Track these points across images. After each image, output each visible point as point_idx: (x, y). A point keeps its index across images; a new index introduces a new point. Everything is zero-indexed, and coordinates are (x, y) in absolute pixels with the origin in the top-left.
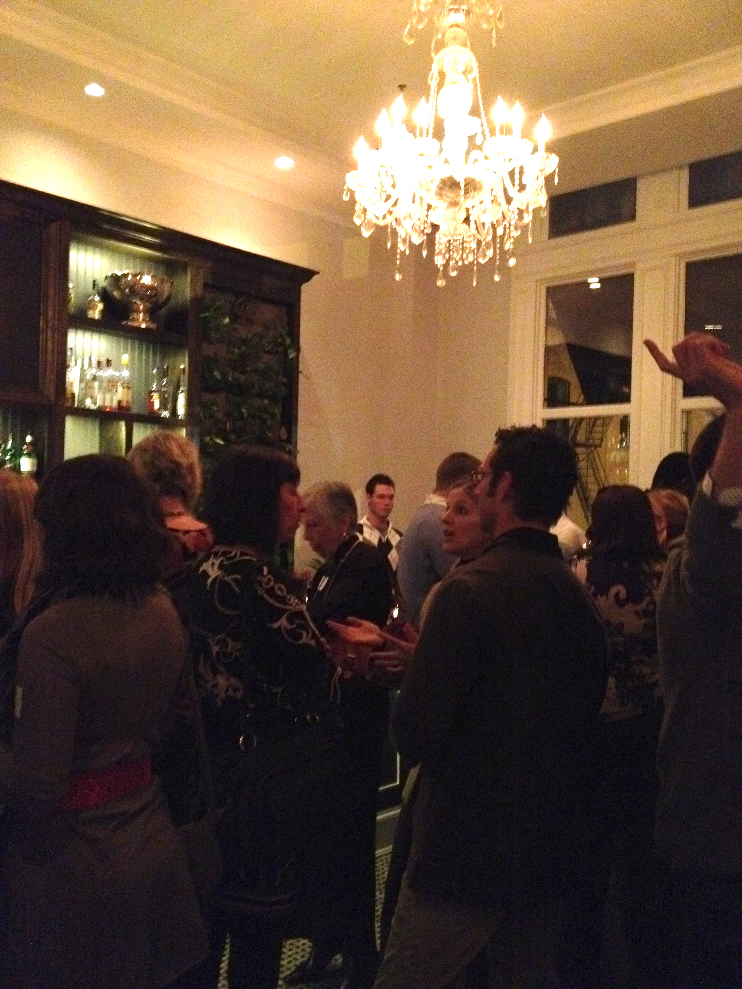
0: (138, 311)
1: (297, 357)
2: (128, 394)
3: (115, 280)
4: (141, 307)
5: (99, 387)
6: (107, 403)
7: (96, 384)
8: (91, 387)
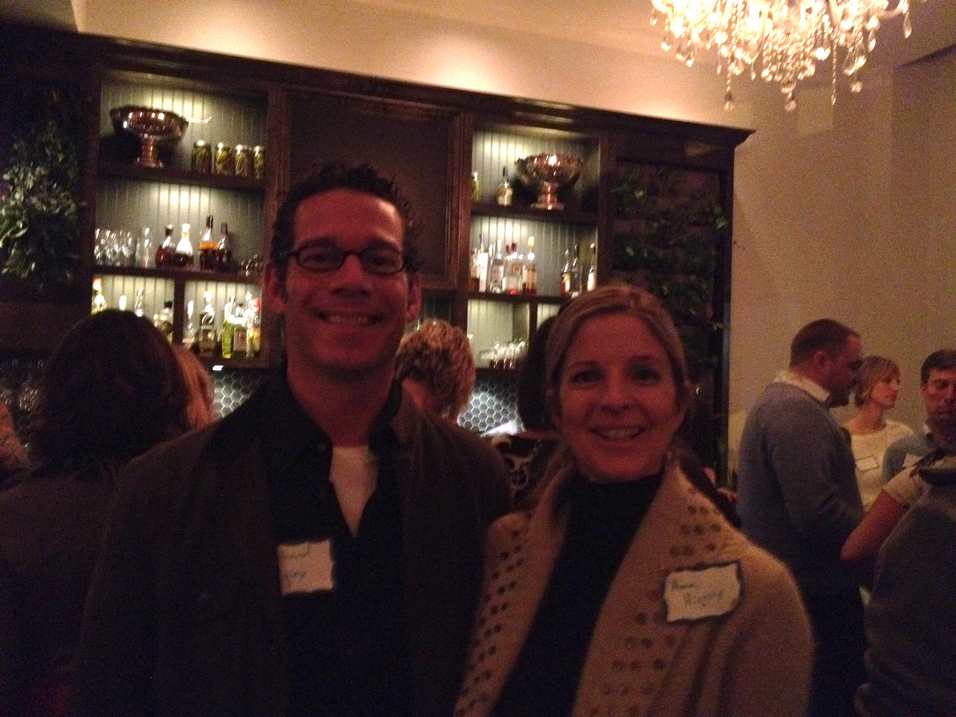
0: (546, 193)
1: (729, 227)
2: (533, 276)
3: (522, 164)
4: (549, 189)
5: (504, 271)
6: (512, 286)
7: (502, 269)
8: (497, 272)
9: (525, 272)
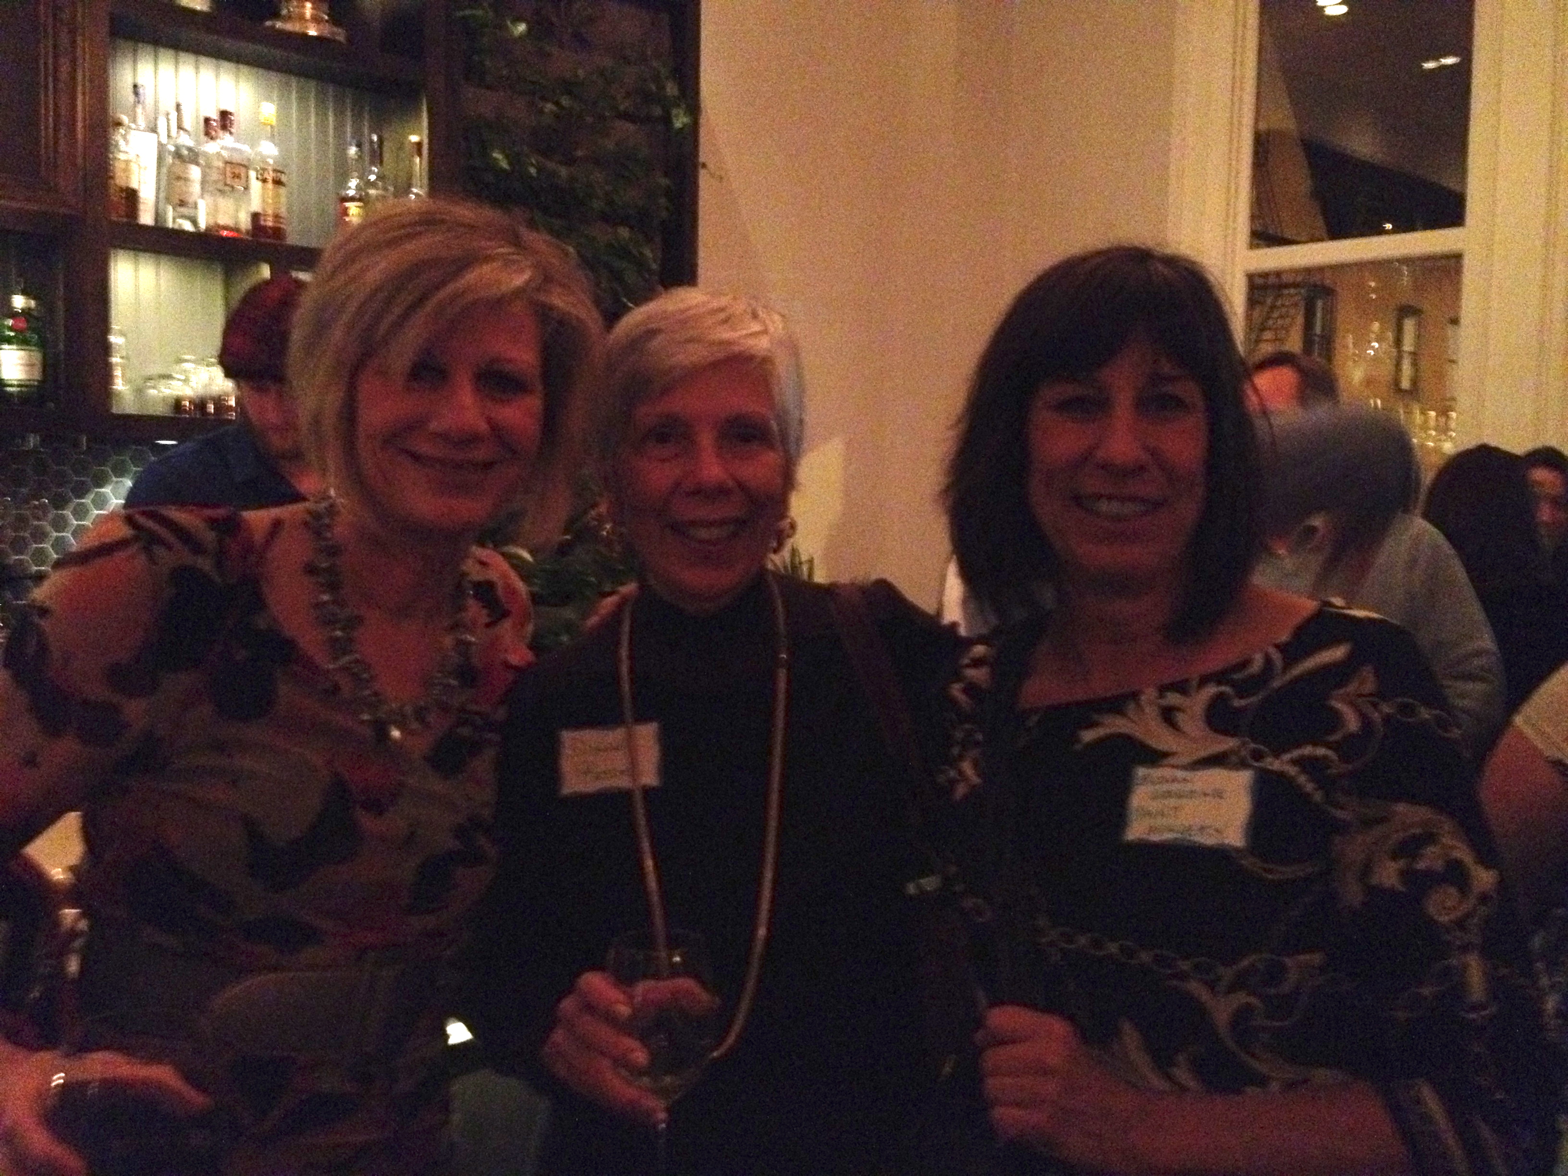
1: (694, 128)
5: (204, 182)
6: (224, 220)
7: (195, 173)
8: (182, 178)
9: (256, 186)
